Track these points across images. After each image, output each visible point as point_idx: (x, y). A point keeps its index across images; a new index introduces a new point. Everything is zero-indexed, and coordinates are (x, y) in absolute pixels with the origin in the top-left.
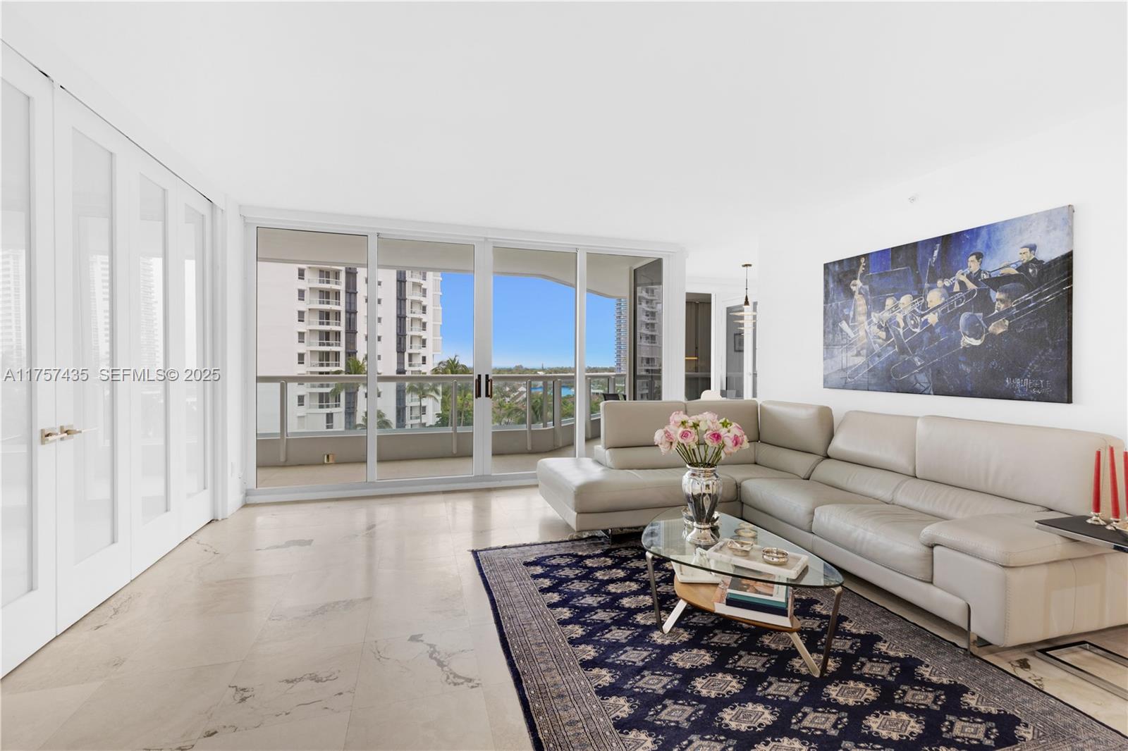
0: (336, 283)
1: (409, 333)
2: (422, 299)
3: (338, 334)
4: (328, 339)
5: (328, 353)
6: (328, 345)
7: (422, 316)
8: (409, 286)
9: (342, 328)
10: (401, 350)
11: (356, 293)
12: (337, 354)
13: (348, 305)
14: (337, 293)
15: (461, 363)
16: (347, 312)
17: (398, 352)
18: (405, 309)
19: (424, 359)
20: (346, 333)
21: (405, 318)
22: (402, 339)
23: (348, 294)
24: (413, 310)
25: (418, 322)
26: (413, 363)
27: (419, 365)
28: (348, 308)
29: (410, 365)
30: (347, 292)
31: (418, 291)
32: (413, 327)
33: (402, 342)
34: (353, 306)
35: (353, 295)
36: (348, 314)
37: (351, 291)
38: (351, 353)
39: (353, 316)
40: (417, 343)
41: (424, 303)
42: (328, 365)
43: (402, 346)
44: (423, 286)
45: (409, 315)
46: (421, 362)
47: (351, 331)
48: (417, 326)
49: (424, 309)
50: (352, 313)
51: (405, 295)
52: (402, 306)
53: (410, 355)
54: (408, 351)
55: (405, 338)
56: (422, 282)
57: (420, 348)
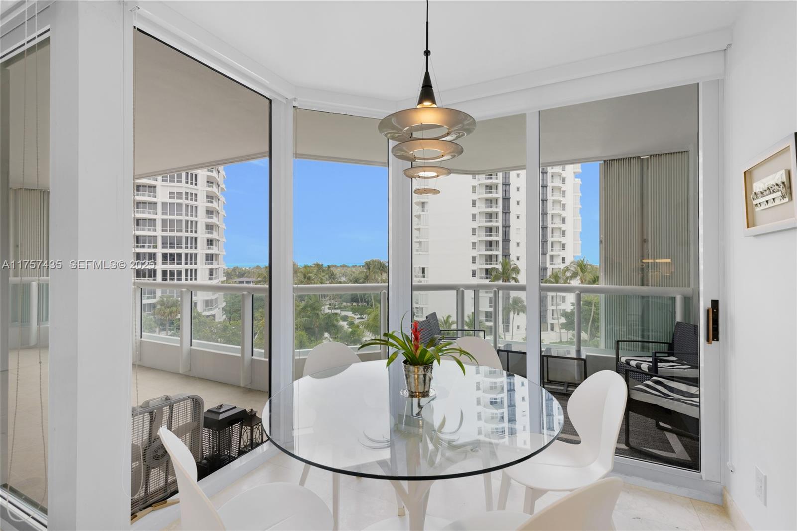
0: (496, 207)
1: (550, 239)
2: (561, 212)
3: (497, 242)
4: (491, 246)
5: (491, 256)
6: (491, 250)
7: (562, 226)
8: (550, 203)
9: (500, 238)
10: (543, 253)
11: (509, 213)
12: (497, 256)
13: (504, 221)
14: (497, 214)
16: (503, 226)
18: (547, 221)
19: (564, 259)
20: (503, 241)
21: (547, 228)
22: (545, 244)
23: (504, 214)
24: (554, 221)
25: (559, 230)
26: (554, 262)
27: (559, 264)
28: (504, 223)
29: (551, 264)
30: (503, 213)
31: (558, 207)
32: (554, 235)
33: (545, 247)
34: (507, 221)
35: (507, 214)
36: (504, 228)
37: (506, 211)
38: (506, 255)
39: (507, 228)
40: (557, 247)
41: (563, 215)
42: (491, 264)
43: (545, 250)
44: (562, 202)
45: (550, 225)
46: (561, 261)
47: (506, 240)
48: (557, 234)
49: (564, 220)
50: (506, 227)
51: (547, 210)
52: (545, 219)
53: (552, 257)
54: (550, 253)
55: (547, 243)
56: (561, 199)
57: (560, 250)
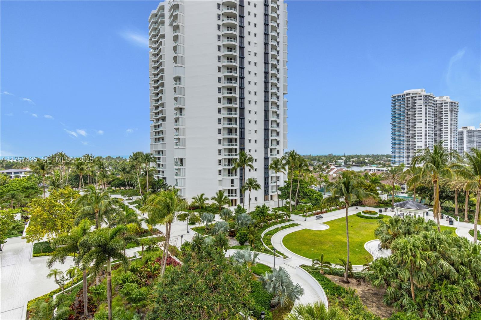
0: (235, 114)
1: (270, 138)
2: (277, 119)
3: (236, 139)
4: (232, 142)
5: (232, 149)
6: (232, 145)
7: (277, 129)
8: (270, 114)
9: (238, 137)
10: (266, 147)
11: (244, 119)
12: (236, 149)
13: (241, 124)
14: (236, 119)
15: (298, 153)
16: (240, 128)
17: (265, 148)
18: (268, 125)
19: (278, 151)
20: (240, 139)
21: (268, 130)
22: (267, 141)
24: (273, 126)
25: (275, 132)
26: (273, 153)
27: (276, 155)
28: (241, 126)
29: (271, 155)
30: (240, 118)
31: (275, 116)
32: (273, 135)
33: (267, 143)
34: (243, 125)
35: (243, 119)
36: (241, 129)
37: (242, 117)
38: (242, 149)
39: (243, 130)
40: (274, 143)
41: (278, 122)
42: (232, 155)
43: (267, 145)
44: (277, 113)
45: (270, 128)
46: (277, 153)
47: (242, 138)
48: (274, 134)
49: (278, 125)
50: (242, 128)
51: (268, 118)
52: (267, 124)
53: (271, 149)
54: (270, 147)
55: (268, 141)
56: (277, 110)
57: (276, 146)
